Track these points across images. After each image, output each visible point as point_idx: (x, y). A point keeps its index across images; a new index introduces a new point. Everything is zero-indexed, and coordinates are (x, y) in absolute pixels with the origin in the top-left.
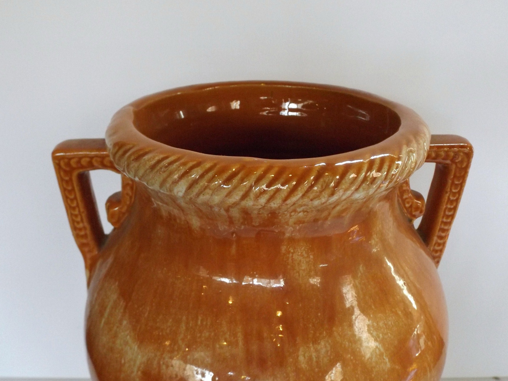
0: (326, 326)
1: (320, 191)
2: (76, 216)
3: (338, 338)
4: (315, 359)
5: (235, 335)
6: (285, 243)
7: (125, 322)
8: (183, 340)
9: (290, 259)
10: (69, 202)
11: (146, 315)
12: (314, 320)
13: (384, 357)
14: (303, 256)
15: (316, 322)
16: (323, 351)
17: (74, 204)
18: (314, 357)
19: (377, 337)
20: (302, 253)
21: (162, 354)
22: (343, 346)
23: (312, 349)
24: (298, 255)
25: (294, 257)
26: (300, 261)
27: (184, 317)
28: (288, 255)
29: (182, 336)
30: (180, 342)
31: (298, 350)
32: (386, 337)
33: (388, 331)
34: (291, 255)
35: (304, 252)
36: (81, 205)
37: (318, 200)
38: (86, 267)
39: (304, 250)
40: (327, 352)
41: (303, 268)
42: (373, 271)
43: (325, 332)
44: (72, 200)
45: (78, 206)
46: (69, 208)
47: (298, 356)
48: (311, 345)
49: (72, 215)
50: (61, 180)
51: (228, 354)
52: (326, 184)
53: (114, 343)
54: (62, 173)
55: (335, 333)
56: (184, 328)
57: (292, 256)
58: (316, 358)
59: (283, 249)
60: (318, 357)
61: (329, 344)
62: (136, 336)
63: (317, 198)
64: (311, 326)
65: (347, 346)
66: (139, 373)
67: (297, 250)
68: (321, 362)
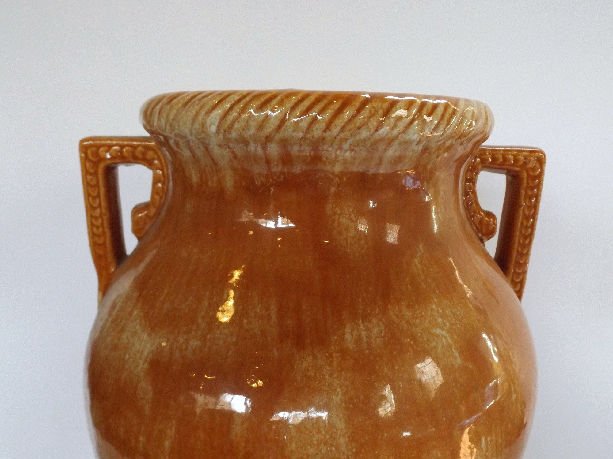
0: (379, 303)
1: (367, 116)
2: (96, 218)
3: (394, 318)
4: (365, 339)
5: (267, 308)
6: (331, 201)
7: (136, 312)
8: (203, 318)
9: (337, 222)
10: (90, 199)
11: (162, 299)
12: (364, 294)
13: (453, 350)
14: (351, 219)
15: (367, 297)
16: (375, 331)
17: (96, 204)
18: (364, 336)
19: (443, 325)
20: (350, 215)
21: (176, 337)
22: (400, 328)
23: (361, 326)
24: (346, 218)
25: (340, 220)
26: (348, 225)
27: (208, 292)
28: (334, 217)
29: (203, 313)
30: (200, 320)
31: (345, 327)
32: (454, 327)
33: (457, 322)
34: (337, 217)
35: (353, 215)
36: (104, 204)
37: (366, 128)
38: (100, 289)
39: (353, 212)
40: (380, 332)
41: (352, 235)
42: (436, 254)
43: (377, 309)
44: (94, 198)
45: (100, 206)
46: (90, 208)
47: (344, 334)
48: (360, 322)
49: (92, 216)
50: (85, 172)
51: (257, 330)
52: (374, 109)
53: (120, 338)
54: (88, 165)
55: (390, 311)
56: (206, 304)
57: (339, 218)
58: (367, 337)
59: (329, 207)
60: (369, 337)
61: (383, 323)
62: (148, 322)
63: (365, 125)
64: (360, 300)
65: (405, 328)
66: (146, 365)
67: (345, 211)
68: (372, 342)
